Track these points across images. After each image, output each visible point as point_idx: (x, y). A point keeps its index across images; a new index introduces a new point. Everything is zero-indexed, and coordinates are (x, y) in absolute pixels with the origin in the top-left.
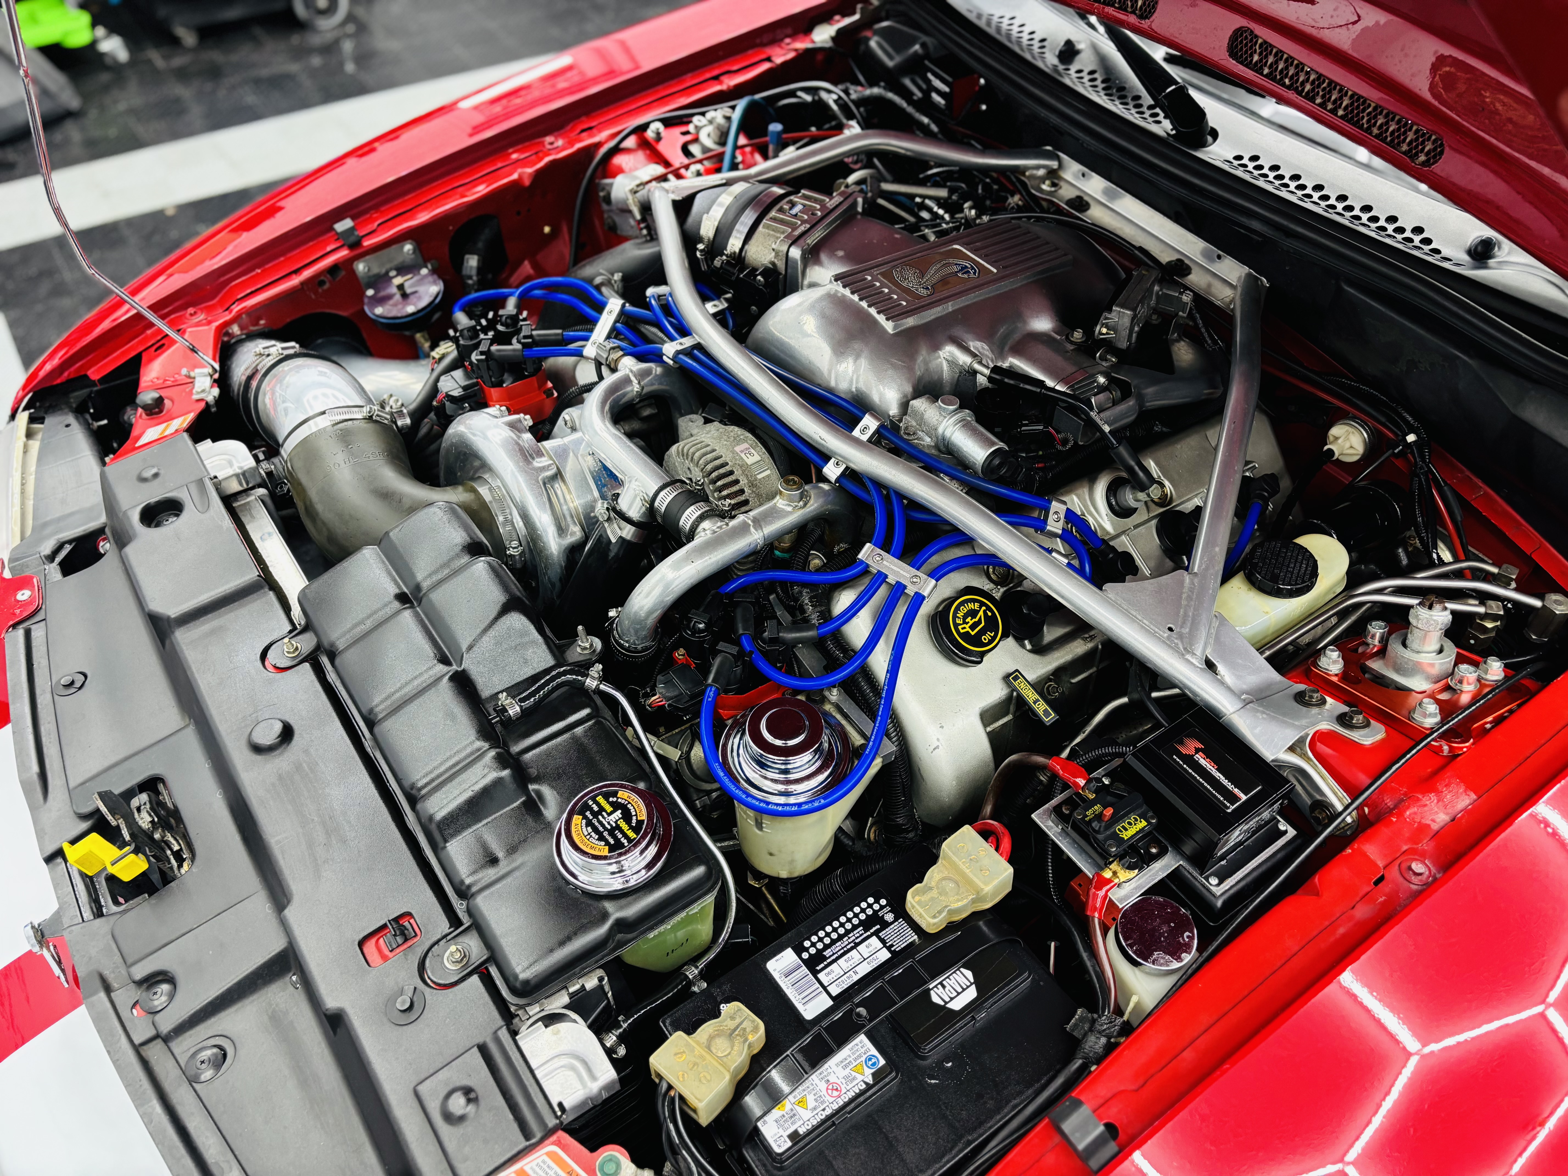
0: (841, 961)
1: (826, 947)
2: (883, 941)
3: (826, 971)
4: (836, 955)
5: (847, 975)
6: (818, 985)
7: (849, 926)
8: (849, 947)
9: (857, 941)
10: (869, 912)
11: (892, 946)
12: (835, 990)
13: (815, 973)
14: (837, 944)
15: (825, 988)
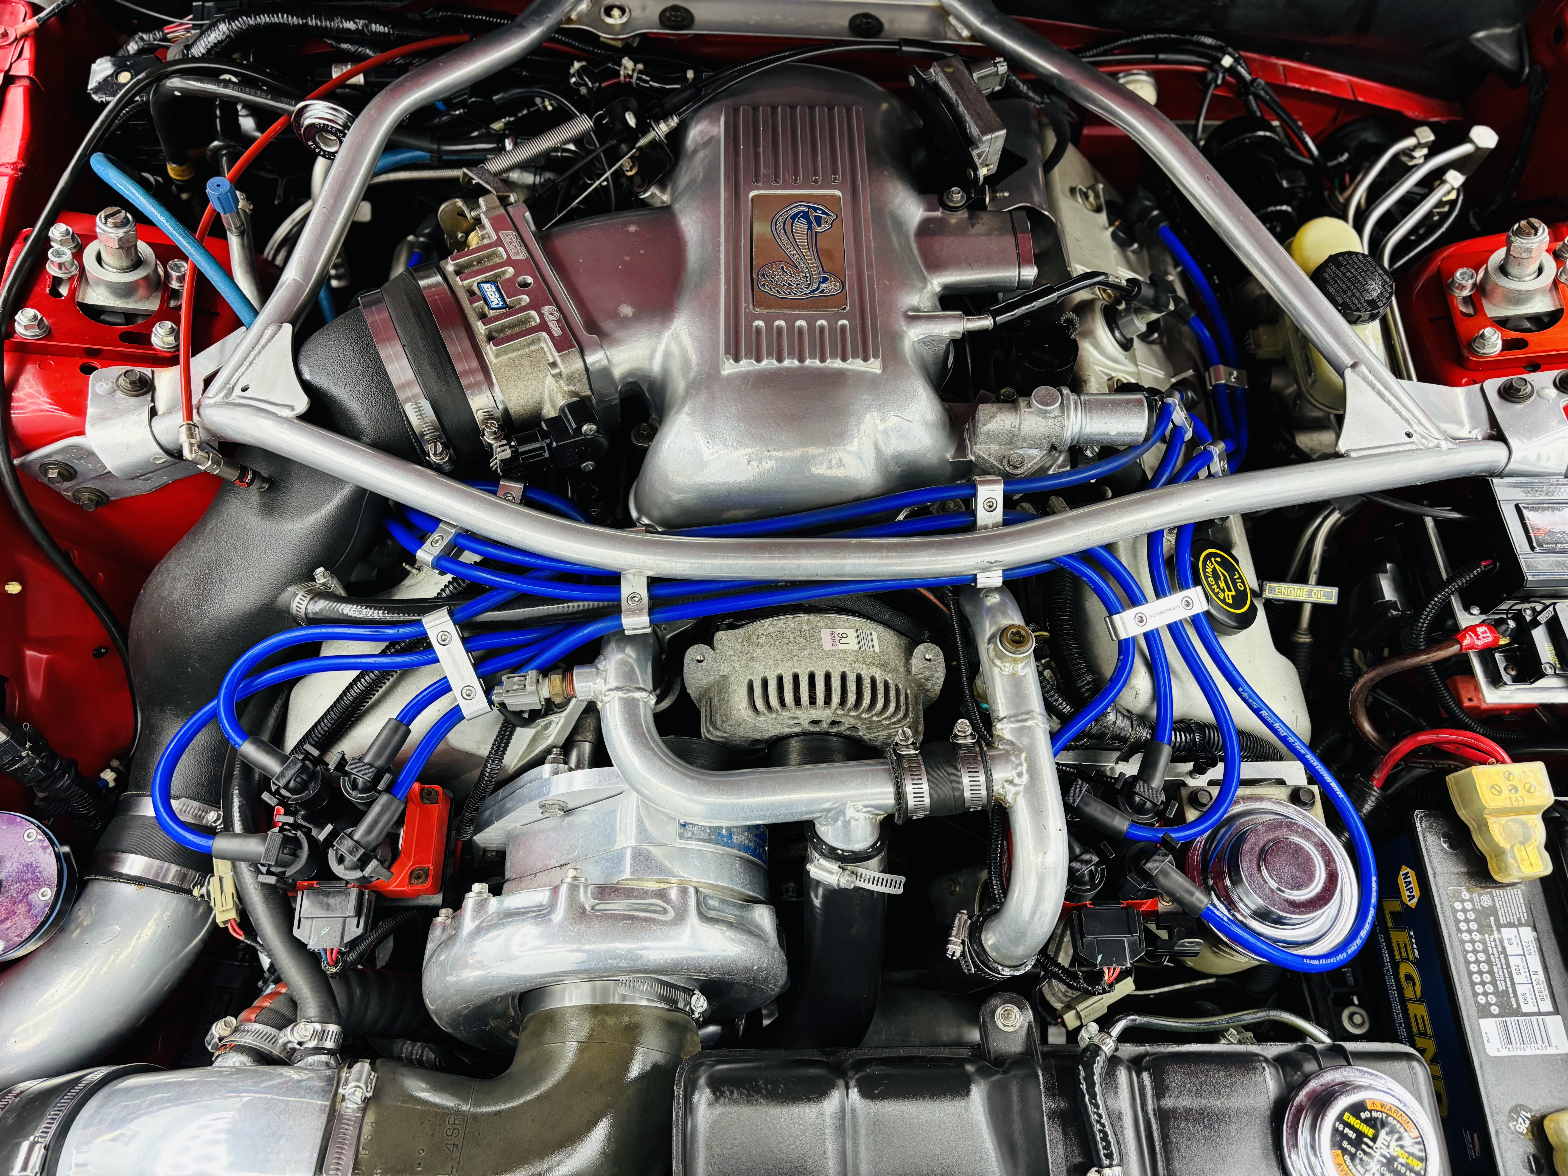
0: (1517, 979)
1: (1494, 983)
2: (1511, 925)
3: (1521, 1001)
4: (1508, 980)
5: (1534, 983)
6: (1534, 1018)
7: (1479, 947)
8: (1503, 962)
9: (1500, 949)
10: (1471, 916)
11: (1519, 919)
12: (1547, 1005)
13: (1517, 1012)
14: (1496, 970)
15: (1540, 1014)
